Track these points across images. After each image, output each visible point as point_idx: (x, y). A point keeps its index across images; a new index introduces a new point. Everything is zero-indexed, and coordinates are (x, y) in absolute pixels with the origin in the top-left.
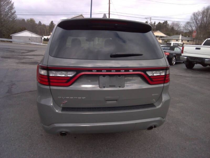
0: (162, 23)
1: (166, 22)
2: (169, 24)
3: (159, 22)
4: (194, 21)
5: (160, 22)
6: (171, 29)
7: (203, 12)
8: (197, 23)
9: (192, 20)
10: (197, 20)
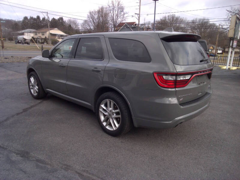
0: (57, 19)
1: (61, 19)
2: (65, 21)
3: (53, 18)
4: (91, 20)
5: (55, 18)
6: (68, 27)
7: (99, 12)
8: (94, 22)
9: (89, 18)
10: (94, 19)
